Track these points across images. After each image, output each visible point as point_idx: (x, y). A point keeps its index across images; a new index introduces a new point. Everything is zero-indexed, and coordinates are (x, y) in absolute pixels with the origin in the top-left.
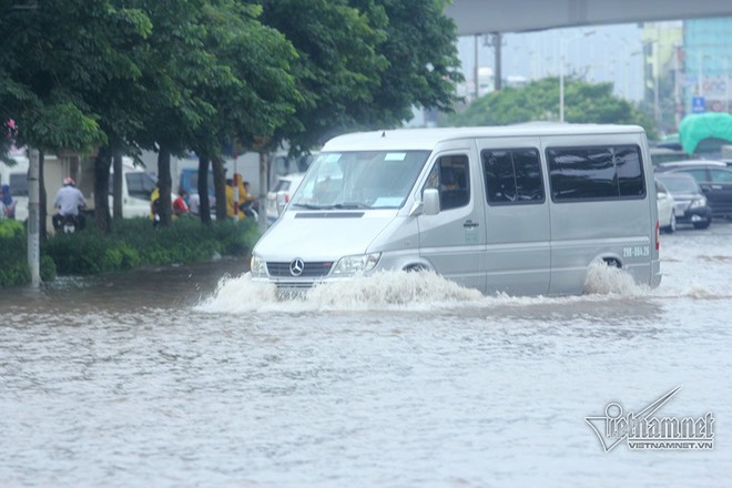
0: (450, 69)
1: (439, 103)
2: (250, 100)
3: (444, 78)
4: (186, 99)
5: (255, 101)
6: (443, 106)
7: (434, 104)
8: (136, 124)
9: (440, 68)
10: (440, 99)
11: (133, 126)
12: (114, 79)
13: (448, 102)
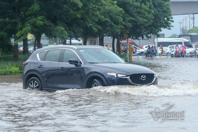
0: (170, 19)
1: (168, 27)
2: (112, 24)
3: (169, 21)
4: (94, 25)
5: (113, 25)
6: (169, 28)
7: (166, 28)
8: (81, 30)
9: (168, 19)
10: (168, 26)
11: (80, 30)
12: (73, 18)
13: (170, 27)
